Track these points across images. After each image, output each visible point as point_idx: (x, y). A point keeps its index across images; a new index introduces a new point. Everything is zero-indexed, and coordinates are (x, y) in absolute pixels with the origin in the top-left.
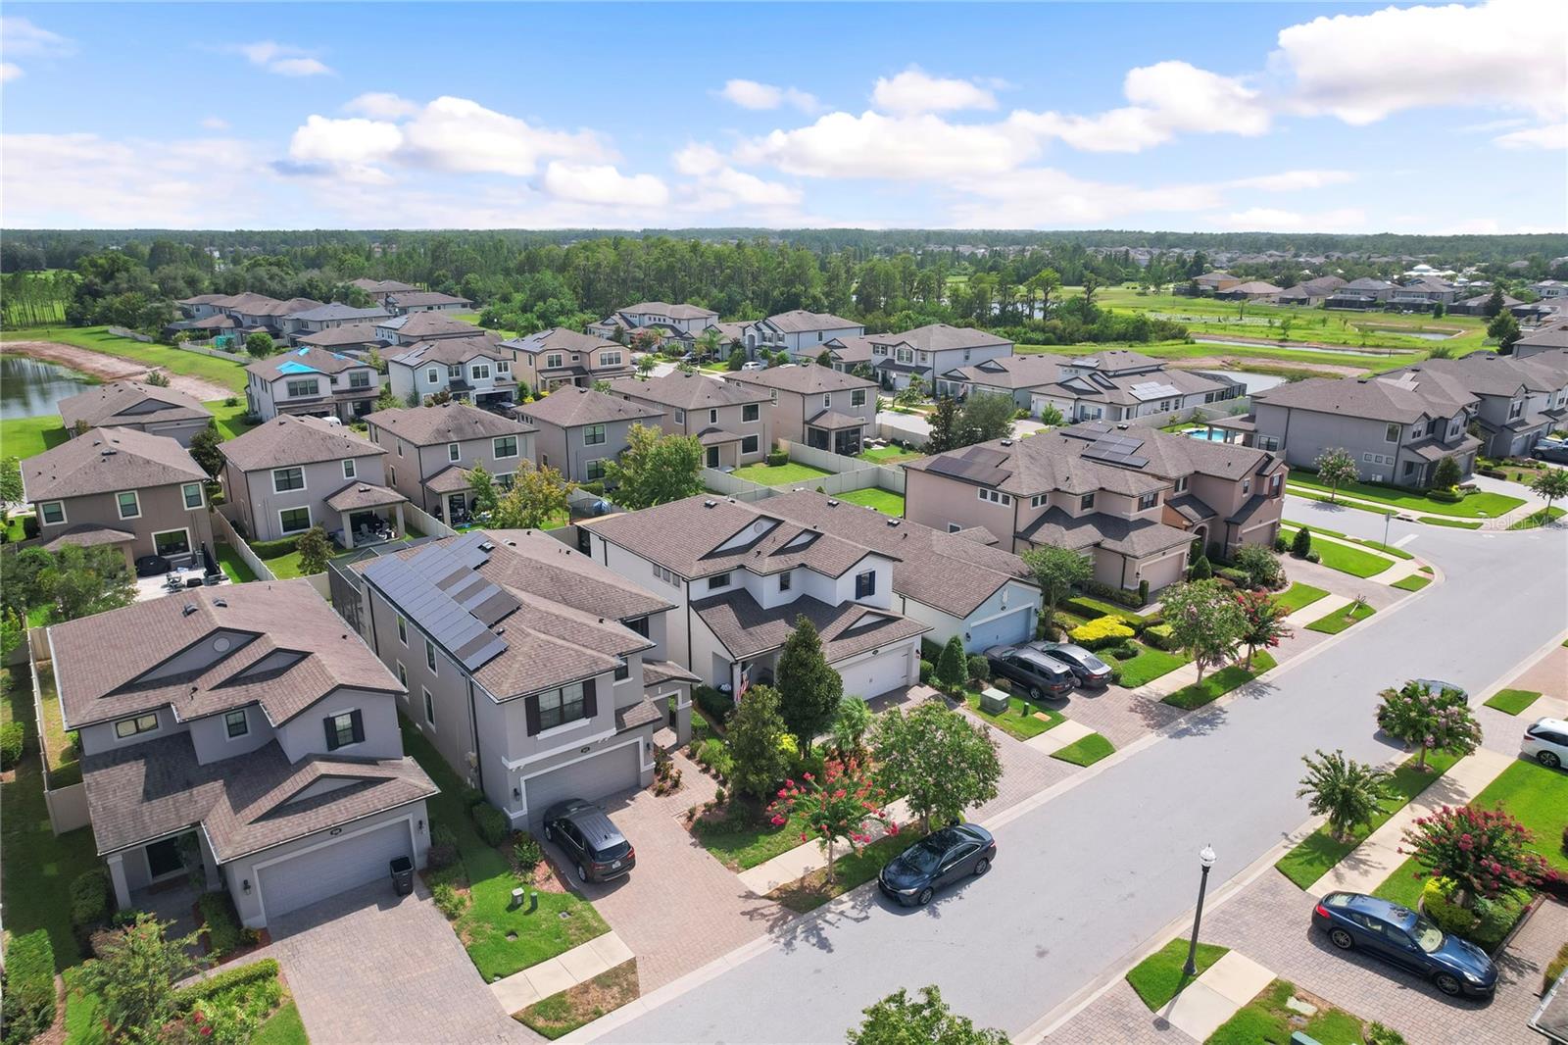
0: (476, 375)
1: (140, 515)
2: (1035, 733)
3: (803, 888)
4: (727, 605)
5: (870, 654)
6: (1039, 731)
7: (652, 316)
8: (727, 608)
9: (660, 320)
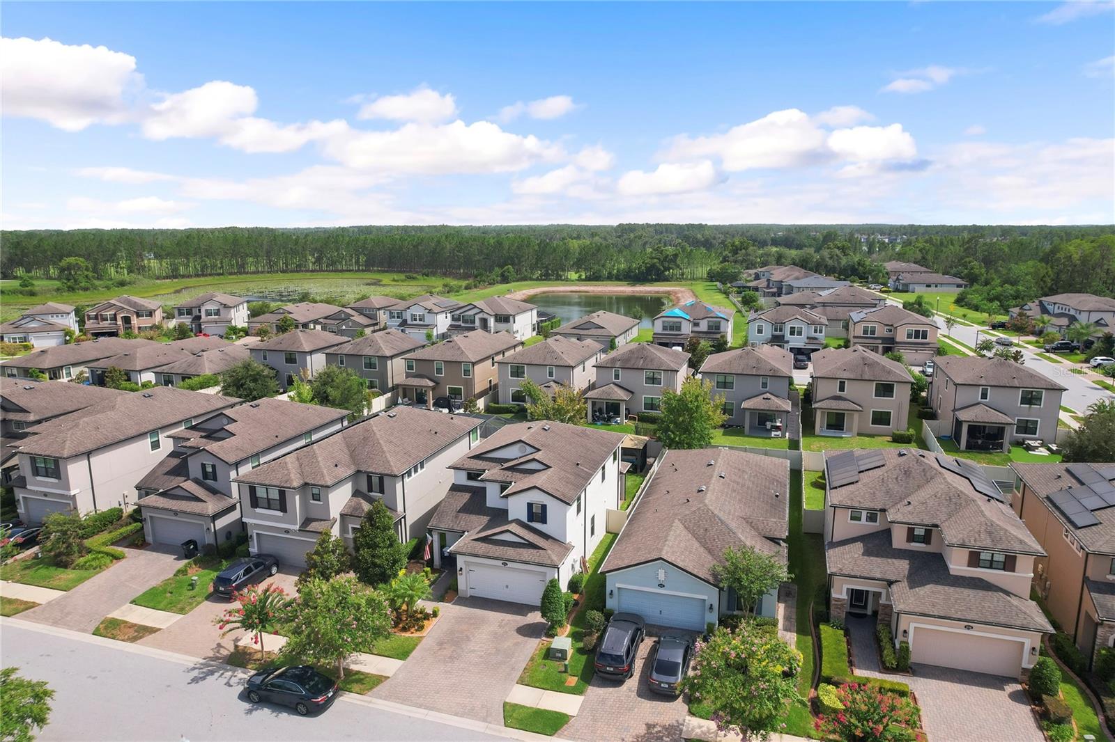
0: (792, 333)
1: (443, 375)
2: (537, 685)
3: (250, 654)
4: (470, 494)
5: (499, 563)
6: (542, 686)
7: (1061, 306)
8: (467, 496)
9: (1065, 310)
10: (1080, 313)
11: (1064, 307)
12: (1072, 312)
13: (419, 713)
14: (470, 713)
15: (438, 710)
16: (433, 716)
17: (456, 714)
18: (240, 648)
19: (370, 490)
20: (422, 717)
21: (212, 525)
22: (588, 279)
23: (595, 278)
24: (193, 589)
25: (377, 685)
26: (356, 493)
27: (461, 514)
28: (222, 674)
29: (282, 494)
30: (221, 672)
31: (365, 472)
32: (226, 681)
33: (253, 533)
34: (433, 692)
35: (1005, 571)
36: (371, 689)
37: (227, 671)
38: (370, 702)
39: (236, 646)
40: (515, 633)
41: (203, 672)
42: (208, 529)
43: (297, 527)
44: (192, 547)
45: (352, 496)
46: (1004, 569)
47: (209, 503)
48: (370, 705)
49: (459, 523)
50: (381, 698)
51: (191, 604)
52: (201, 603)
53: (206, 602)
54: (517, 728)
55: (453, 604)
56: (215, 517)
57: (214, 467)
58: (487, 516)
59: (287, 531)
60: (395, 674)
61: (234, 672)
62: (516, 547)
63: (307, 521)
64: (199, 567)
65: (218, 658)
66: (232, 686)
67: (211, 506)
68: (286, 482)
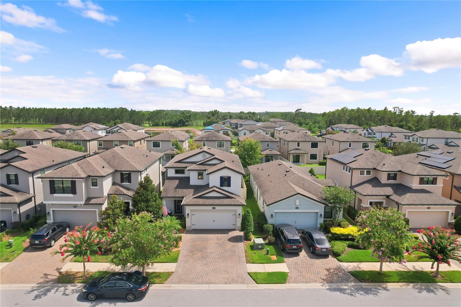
2: (258, 262)
3: (73, 275)
4: (178, 181)
5: (210, 208)
6: (261, 262)
7: (339, 128)
8: (177, 182)
9: (341, 129)
10: (347, 129)
11: (341, 128)
12: (344, 129)
13: (205, 287)
14: (233, 281)
15: (214, 283)
16: (213, 287)
17: (226, 283)
18: (63, 273)
19: (122, 181)
20: (207, 288)
21: (18, 209)
22: (154, 126)
23: (157, 125)
24: (11, 248)
25: (169, 277)
26: (114, 184)
27: (177, 190)
28: (57, 290)
29: (73, 183)
30: (56, 289)
31: (120, 171)
32: (62, 293)
33: (50, 210)
34: (204, 275)
35: (433, 184)
36: (166, 280)
37: (60, 287)
38: (170, 287)
39: (60, 273)
40: (228, 242)
41: (42, 291)
42: (15, 212)
43: (83, 202)
44: (3, 224)
45: (112, 185)
46: (432, 184)
47: (15, 196)
48: (170, 288)
49: (178, 193)
50: (175, 284)
51: (13, 255)
52: (20, 254)
53: (24, 253)
54: (264, 284)
55: (185, 234)
56: (20, 204)
57: (16, 176)
58: (192, 189)
59: (75, 206)
60: (176, 270)
61: (65, 287)
62: (219, 199)
63: (89, 199)
64: (10, 236)
65: (48, 282)
66: (68, 295)
67: (17, 198)
68: (77, 175)
